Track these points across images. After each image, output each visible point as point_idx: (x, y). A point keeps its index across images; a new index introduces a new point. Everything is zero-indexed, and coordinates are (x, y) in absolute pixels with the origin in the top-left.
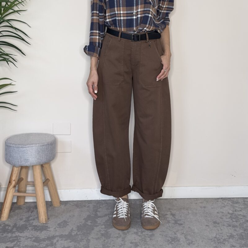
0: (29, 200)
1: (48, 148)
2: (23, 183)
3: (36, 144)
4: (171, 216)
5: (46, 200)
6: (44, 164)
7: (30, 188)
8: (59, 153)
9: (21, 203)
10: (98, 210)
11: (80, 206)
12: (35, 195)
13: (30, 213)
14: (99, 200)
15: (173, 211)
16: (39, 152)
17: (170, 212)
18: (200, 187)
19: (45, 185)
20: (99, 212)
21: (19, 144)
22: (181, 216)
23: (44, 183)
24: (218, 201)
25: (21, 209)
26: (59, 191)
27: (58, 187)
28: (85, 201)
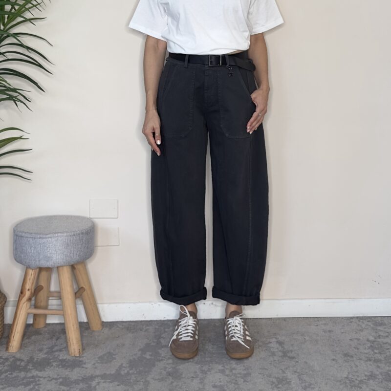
0: (52, 320)
1: (82, 239)
2: (42, 295)
3: (63, 233)
4: (278, 345)
5: (79, 321)
6: (76, 264)
7: (53, 302)
8: (99, 248)
9: (40, 325)
10: (163, 335)
11: (134, 329)
12: (61, 312)
13: (54, 341)
14: (164, 321)
15: (280, 338)
16: (68, 244)
17: (276, 338)
18: (323, 300)
19: (79, 298)
20: (164, 338)
21: (35, 233)
22: (292, 345)
23: (75, 293)
24: (351, 322)
25: (41, 334)
26: (100, 306)
27: (98, 301)
28: (142, 321)
